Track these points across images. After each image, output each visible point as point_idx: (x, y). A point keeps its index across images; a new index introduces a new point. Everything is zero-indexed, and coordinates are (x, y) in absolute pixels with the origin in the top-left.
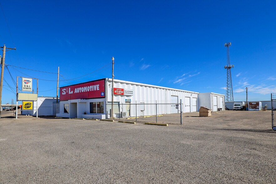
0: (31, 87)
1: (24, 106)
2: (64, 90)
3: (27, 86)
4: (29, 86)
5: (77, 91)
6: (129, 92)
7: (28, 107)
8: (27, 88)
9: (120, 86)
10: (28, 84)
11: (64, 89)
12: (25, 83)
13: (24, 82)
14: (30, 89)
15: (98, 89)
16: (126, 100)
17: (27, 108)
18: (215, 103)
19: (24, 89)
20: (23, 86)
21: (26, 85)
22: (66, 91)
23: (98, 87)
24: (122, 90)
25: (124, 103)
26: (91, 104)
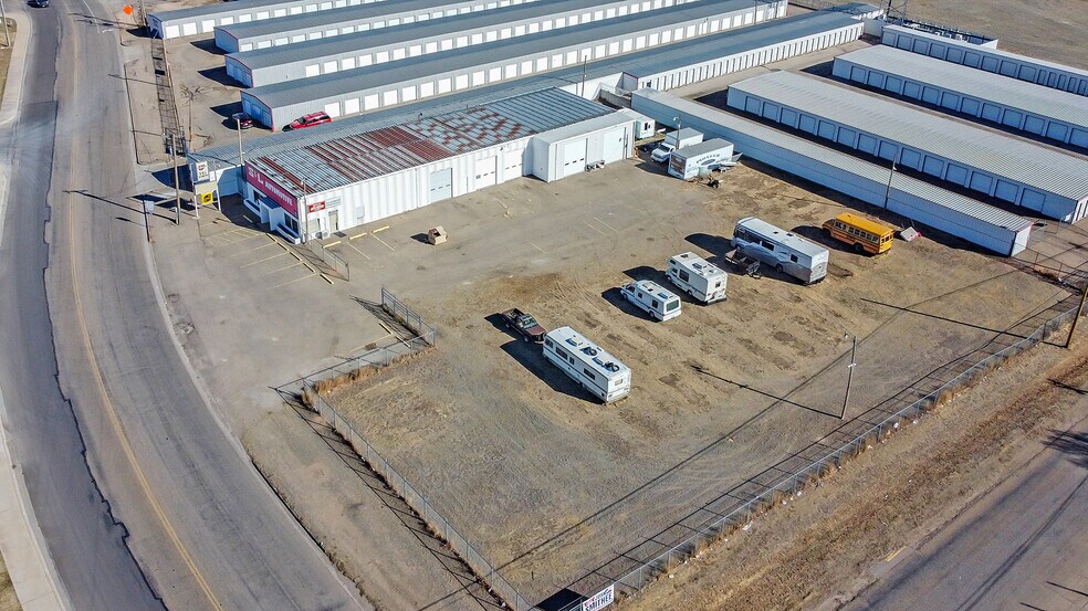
2: (251, 170)
6: (334, 202)
9: (317, 200)
15: (291, 204)
16: (329, 212)
23: (291, 202)
24: (323, 203)
25: (327, 218)
26: (286, 215)
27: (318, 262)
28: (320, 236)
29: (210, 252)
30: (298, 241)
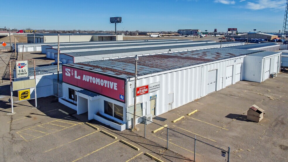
0: (27, 71)
1: (20, 97)
2: (68, 71)
3: (22, 71)
4: (24, 71)
5: (86, 78)
6: (155, 87)
7: (25, 97)
8: (22, 74)
9: (144, 83)
10: (23, 68)
11: (68, 69)
12: (20, 67)
13: (18, 67)
14: (26, 73)
15: (115, 89)
16: (151, 97)
17: (23, 98)
18: (267, 68)
19: (18, 76)
20: (18, 72)
21: (21, 69)
22: (70, 72)
23: (116, 87)
24: (147, 87)
25: (149, 102)
26: (106, 102)
27: (161, 151)
28: (143, 120)
29: (17, 148)
30: (123, 127)
